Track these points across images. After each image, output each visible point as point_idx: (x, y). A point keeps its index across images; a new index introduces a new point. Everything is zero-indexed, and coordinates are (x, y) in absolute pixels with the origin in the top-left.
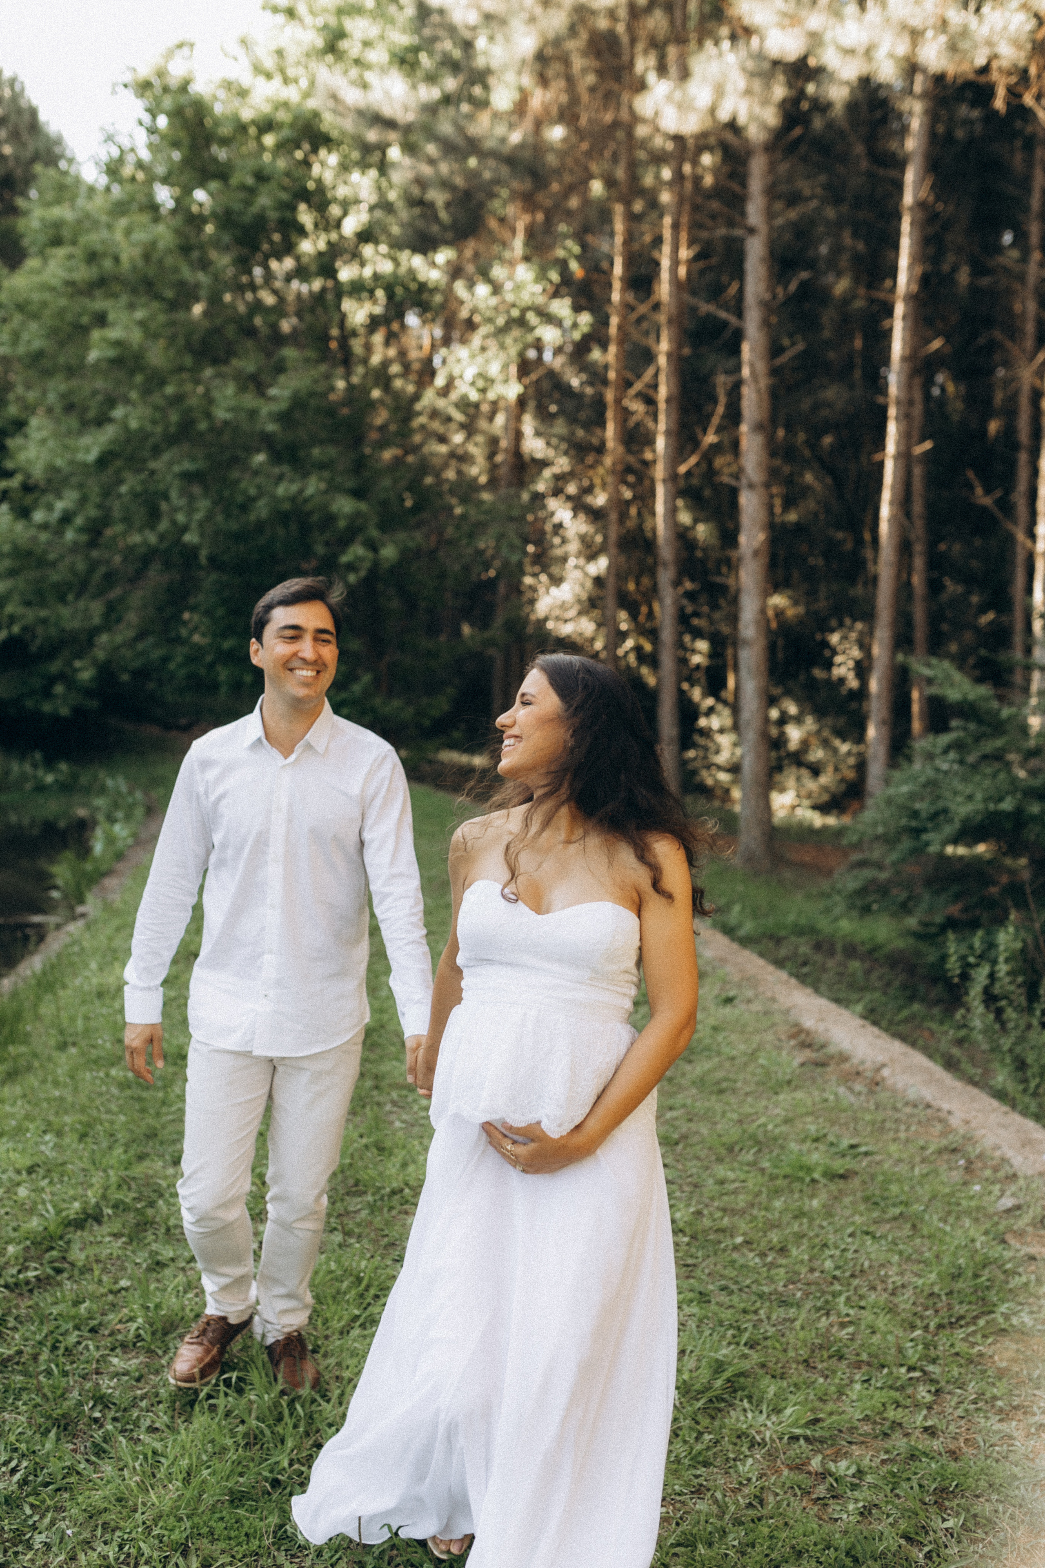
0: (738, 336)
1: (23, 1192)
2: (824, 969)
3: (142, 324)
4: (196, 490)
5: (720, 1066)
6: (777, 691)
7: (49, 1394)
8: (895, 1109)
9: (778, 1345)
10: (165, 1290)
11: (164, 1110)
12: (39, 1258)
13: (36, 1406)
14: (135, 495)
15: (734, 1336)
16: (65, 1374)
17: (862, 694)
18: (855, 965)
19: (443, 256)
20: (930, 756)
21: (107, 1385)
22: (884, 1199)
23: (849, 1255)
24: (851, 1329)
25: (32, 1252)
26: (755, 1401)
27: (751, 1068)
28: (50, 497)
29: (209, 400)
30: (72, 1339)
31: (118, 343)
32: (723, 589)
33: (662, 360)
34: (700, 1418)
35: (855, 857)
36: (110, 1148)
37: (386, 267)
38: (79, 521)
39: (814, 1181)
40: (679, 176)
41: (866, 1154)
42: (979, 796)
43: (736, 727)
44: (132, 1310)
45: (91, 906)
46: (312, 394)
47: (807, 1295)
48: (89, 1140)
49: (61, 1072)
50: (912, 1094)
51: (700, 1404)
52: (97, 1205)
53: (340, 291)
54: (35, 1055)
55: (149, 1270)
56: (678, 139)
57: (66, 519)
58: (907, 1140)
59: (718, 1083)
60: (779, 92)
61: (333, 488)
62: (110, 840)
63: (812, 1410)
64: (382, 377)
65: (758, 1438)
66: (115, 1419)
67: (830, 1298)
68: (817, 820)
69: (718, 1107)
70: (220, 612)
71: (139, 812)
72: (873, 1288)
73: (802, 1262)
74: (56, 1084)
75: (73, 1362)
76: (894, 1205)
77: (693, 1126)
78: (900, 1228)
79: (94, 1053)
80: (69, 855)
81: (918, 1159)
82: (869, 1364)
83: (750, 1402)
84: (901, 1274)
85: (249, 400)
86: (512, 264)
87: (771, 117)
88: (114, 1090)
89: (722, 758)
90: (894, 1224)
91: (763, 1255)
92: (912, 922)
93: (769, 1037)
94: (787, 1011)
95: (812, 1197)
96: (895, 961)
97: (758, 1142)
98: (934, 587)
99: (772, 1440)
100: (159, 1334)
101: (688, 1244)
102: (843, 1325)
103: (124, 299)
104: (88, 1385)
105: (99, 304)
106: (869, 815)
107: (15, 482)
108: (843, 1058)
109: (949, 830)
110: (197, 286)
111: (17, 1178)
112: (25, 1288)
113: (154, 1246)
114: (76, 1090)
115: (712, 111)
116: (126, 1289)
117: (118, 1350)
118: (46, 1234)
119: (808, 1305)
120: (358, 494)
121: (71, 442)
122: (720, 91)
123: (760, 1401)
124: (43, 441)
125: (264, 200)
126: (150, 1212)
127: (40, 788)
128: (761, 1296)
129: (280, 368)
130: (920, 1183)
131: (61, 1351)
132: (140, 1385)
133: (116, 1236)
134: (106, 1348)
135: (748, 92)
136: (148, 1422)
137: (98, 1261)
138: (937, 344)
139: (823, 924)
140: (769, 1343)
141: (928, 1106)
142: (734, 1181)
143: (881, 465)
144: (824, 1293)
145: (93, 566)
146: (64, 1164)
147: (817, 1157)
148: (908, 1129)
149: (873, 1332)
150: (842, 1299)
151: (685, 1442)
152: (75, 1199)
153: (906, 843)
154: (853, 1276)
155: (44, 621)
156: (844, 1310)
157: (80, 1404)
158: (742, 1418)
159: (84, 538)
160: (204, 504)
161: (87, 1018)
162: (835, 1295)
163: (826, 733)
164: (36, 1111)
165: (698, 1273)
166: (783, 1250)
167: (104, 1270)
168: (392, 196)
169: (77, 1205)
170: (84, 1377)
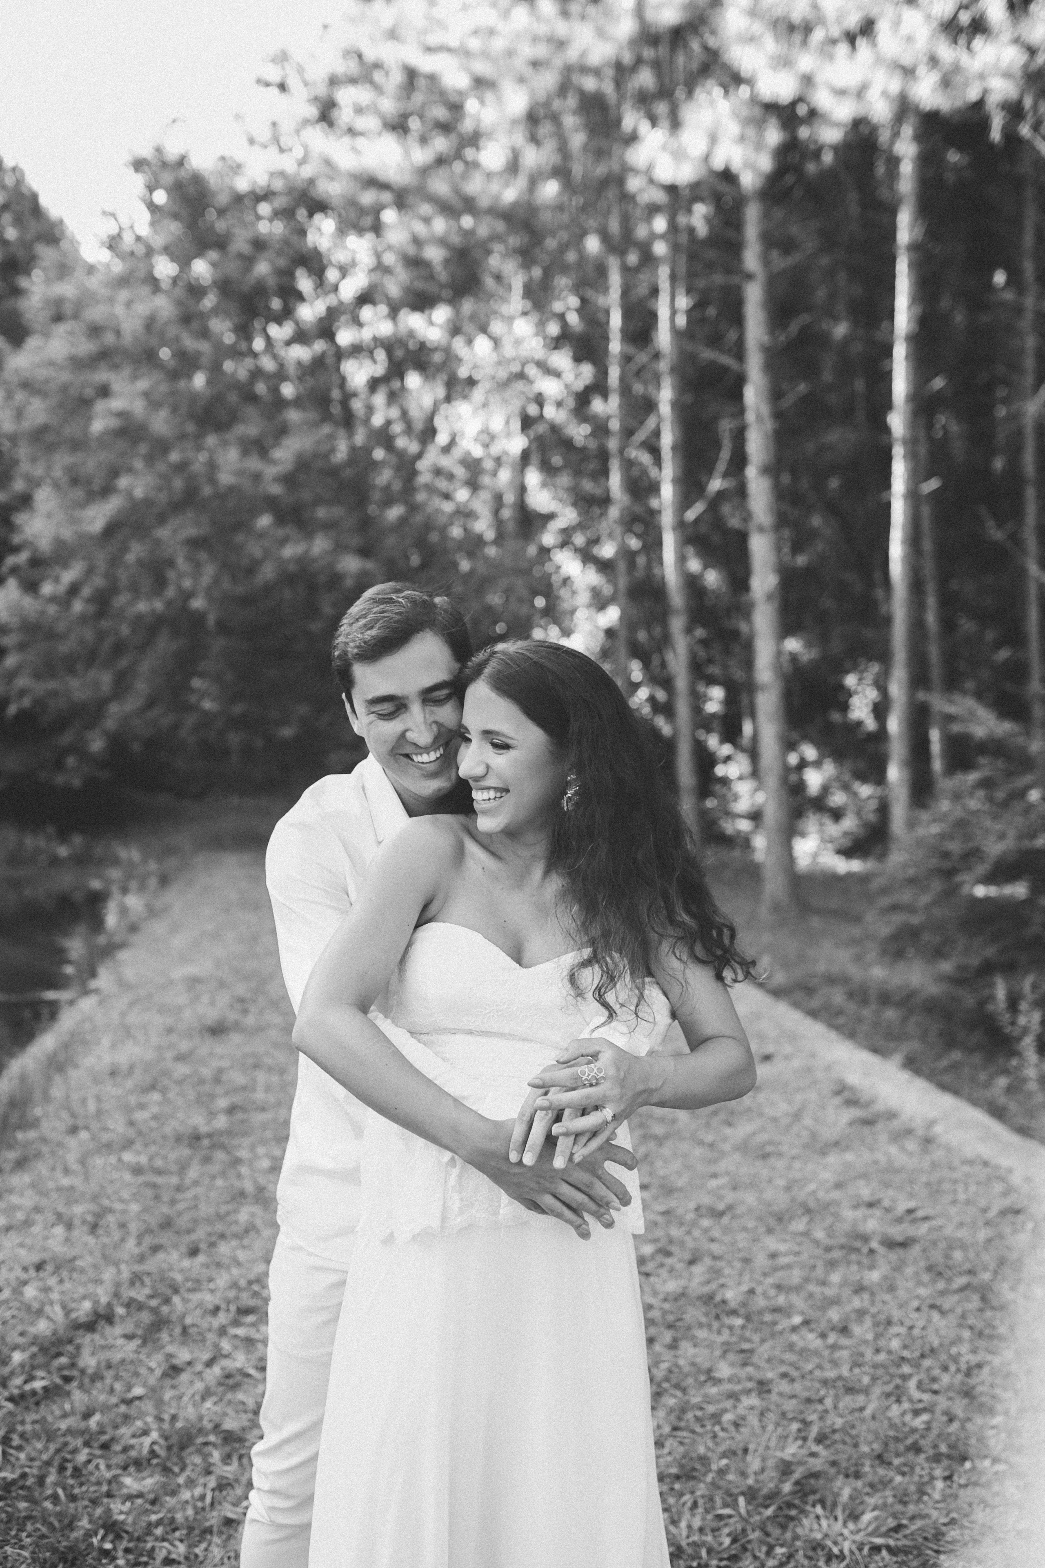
0: (740, 380)
1: (30, 1292)
2: (860, 1020)
3: (146, 395)
4: (203, 556)
5: (763, 1129)
6: (795, 735)
7: (56, 1524)
8: (952, 1168)
9: (848, 1439)
10: (180, 1397)
11: (179, 1196)
12: (46, 1366)
13: (43, 1537)
14: (140, 562)
15: (799, 1430)
16: (73, 1498)
17: (881, 735)
18: (891, 1014)
19: (442, 314)
20: (957, 797)
21: (119, 1510)
22: (949, 1268)
23: (916, 1332)
24: (925, 1417)
25: (41, 1359)
26: (829, 1506)
27: (795, 1129)
28: (57, 569)
29: (212, 466)
30: (82, 1457)
31: (121, 414)
32: (735, 634)
33: (665, 408)
34: (770, 1528)
35: (885, 901)
36: (123, 1240)
37: (385, 329)
38: (86, 591)
39: (872, 1251)
40: (673, 227)
41: (926, 1218)
42: (1012, 834)
43: (755, 774)
44: (146, 1423)
45: (104, 980)
46: (316, 455)
47: (874, 1379)
48: (100, 1231)
49: (72, 1158)
50: (969, 1152)
51: (769, 1512)
52: (109, 1305)
53: (340, 354)
54: (44, 1140)
55: (165, 1375)
56: (672, 189)
57: (74, 590)
58: (968, 1202)
59: (763, 1146)
60: (774, 136)
61: (340, 548)
62: (124, 911)
63: (895, 1516)
64: (384, 437)
65: (836, 1550)
66: (127, 1551)
67: (898, 1381)
68: (842, 866)
69: (765, 1173)
70: (229, 676)
71: (153, 882)
72: (945, 1369)
73: (866, 1342)
74: (67, 1171)
75: (81, 1484)
76: (960, 1274)
77: (739, 1195)
78: (968, 1300)
79: (105, 1137)
80: (82, 929)
81: (980, 1223)
82: (949, 1457)
83: (824, 1507)
84: (974, 1351)
85: (254, 463)
86: (510, 320)
87: (766, 163)
88: (128, 1177)
89: (742, 805)
90: (962, 1295)
91: (823, 1336)
92: (946, 967)
93: (813, 1096)
94: (828, 1068)
95: (872, 1267)
96: (931, 1007)
97: (808, 1211)
98: (948, 625)
99: (852, 1552)
100: (175, 1449)
101: (743, 1327)
102: (916, 1413)
103: (127, 371)
104: (99, 1511)
105: (102, 375)
106: (897, 858)
107: (23, 557)
108: (892, 1115)
109: (982, 869)
110: (198, 354)
111: (25, 1276)
112: (32, 1400)
113: (170, 1349)
114: (87, 1177)
115: (707, 158)
116: (139, 1398)
117: (132, 1469)
118: (54, 1339)
119: (877, 1391)
120: (364, 552)
121: (78, 513)
122: (713, 139)
123: (835, 1505)
124: (49, 516)
125: (263, 268)
126: (165, 1309)
127: (55, 861)
128: (825, 1382)
129: (283, 431)
130: (986, 1249)
131: (69, 1472)
132: (156, 1508)
133: (129, 1337)
134: (118, 1466)
135: (742, 139)
136: (164, 1553)
137: (109, 1366)
138: (938, 383)
139: (854, 971)
140: (837, 1436)
141: (986, 1164)
142: (785, 1254)
143: (888, 505)
144: (892, 1376)
145: (101, 636)
146: (74, 1259)
147: (872, 1224)
148: (966, 1189)
149: (951, 1420)
150: (912, 1384)
151: (755, 1558)
152: (84, 1297)
153: (937, 885)
154: (923, 1356)
155: (54, 694)
156: (916, 1395)
157: (89, 1534)
158: (816, 1526)
159: (92, 609)
160: (209, 571)
161: (98, 1099)
162: (905, 1378)
163: (847, 777)
164: (44, 1202)
165: (755, 1359)
166: (844, 1330)
167: (117, 1378)
168: (389, 259)
169: (87, 1305)
170: (94, 1502)
